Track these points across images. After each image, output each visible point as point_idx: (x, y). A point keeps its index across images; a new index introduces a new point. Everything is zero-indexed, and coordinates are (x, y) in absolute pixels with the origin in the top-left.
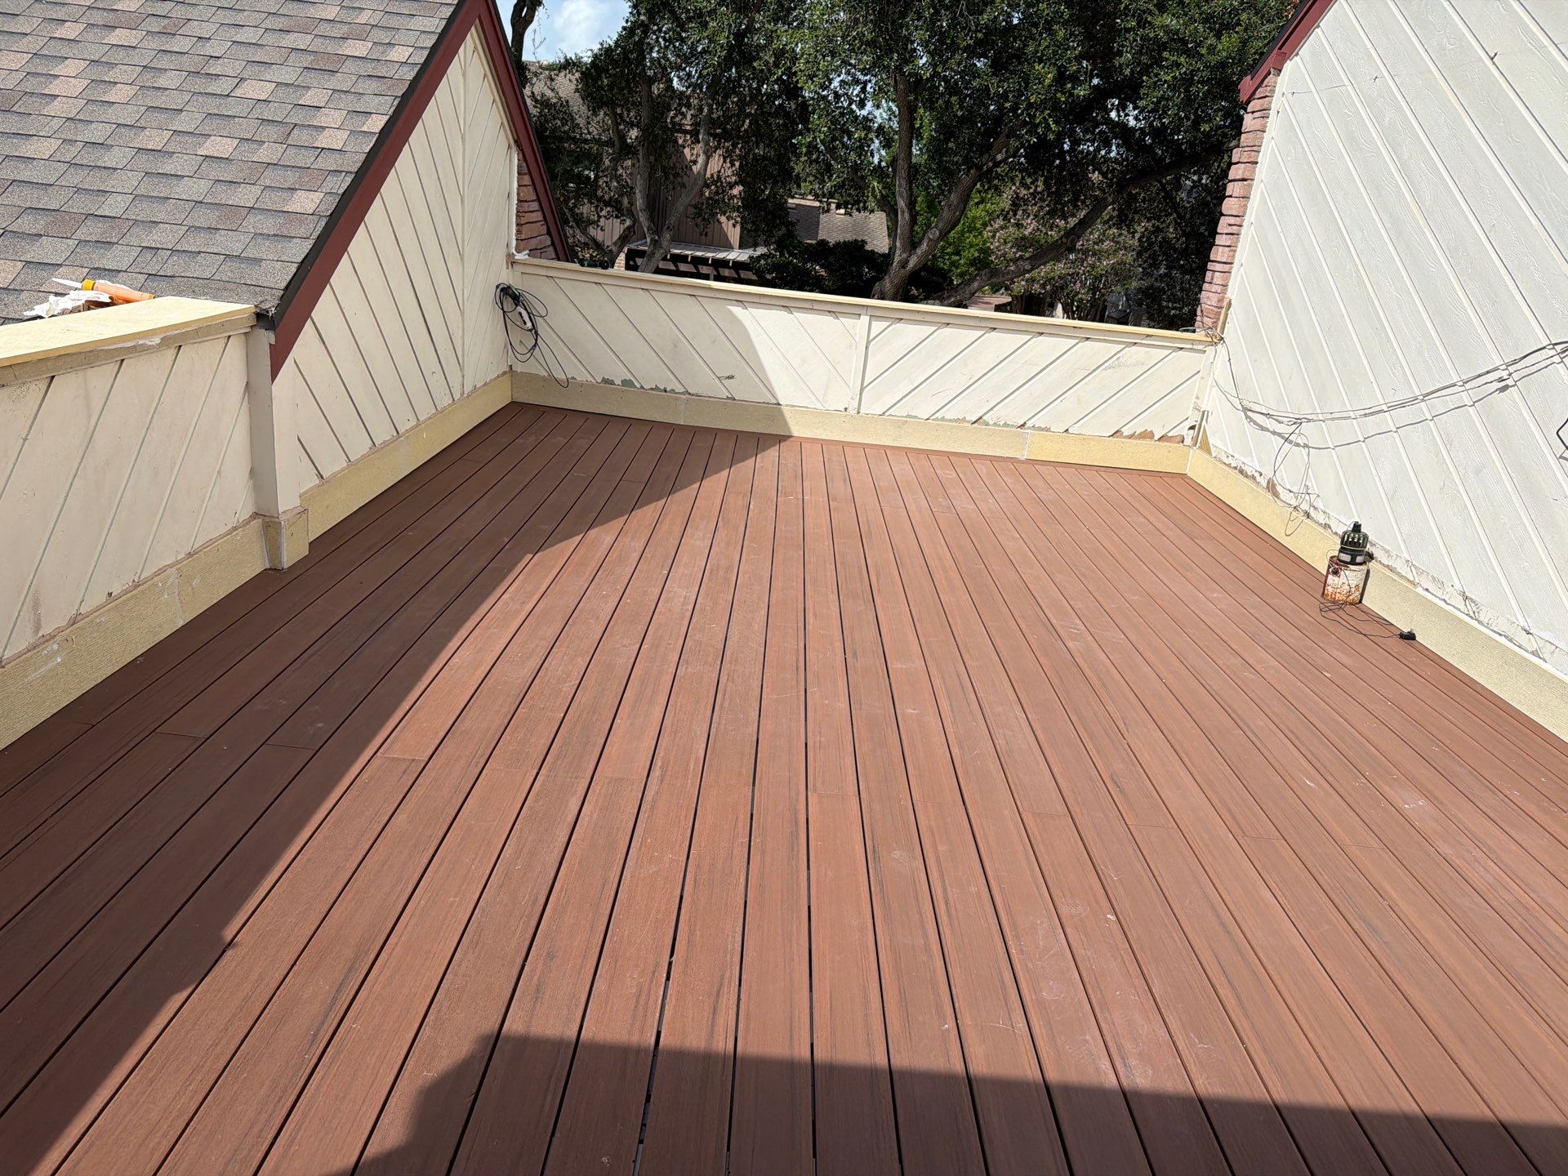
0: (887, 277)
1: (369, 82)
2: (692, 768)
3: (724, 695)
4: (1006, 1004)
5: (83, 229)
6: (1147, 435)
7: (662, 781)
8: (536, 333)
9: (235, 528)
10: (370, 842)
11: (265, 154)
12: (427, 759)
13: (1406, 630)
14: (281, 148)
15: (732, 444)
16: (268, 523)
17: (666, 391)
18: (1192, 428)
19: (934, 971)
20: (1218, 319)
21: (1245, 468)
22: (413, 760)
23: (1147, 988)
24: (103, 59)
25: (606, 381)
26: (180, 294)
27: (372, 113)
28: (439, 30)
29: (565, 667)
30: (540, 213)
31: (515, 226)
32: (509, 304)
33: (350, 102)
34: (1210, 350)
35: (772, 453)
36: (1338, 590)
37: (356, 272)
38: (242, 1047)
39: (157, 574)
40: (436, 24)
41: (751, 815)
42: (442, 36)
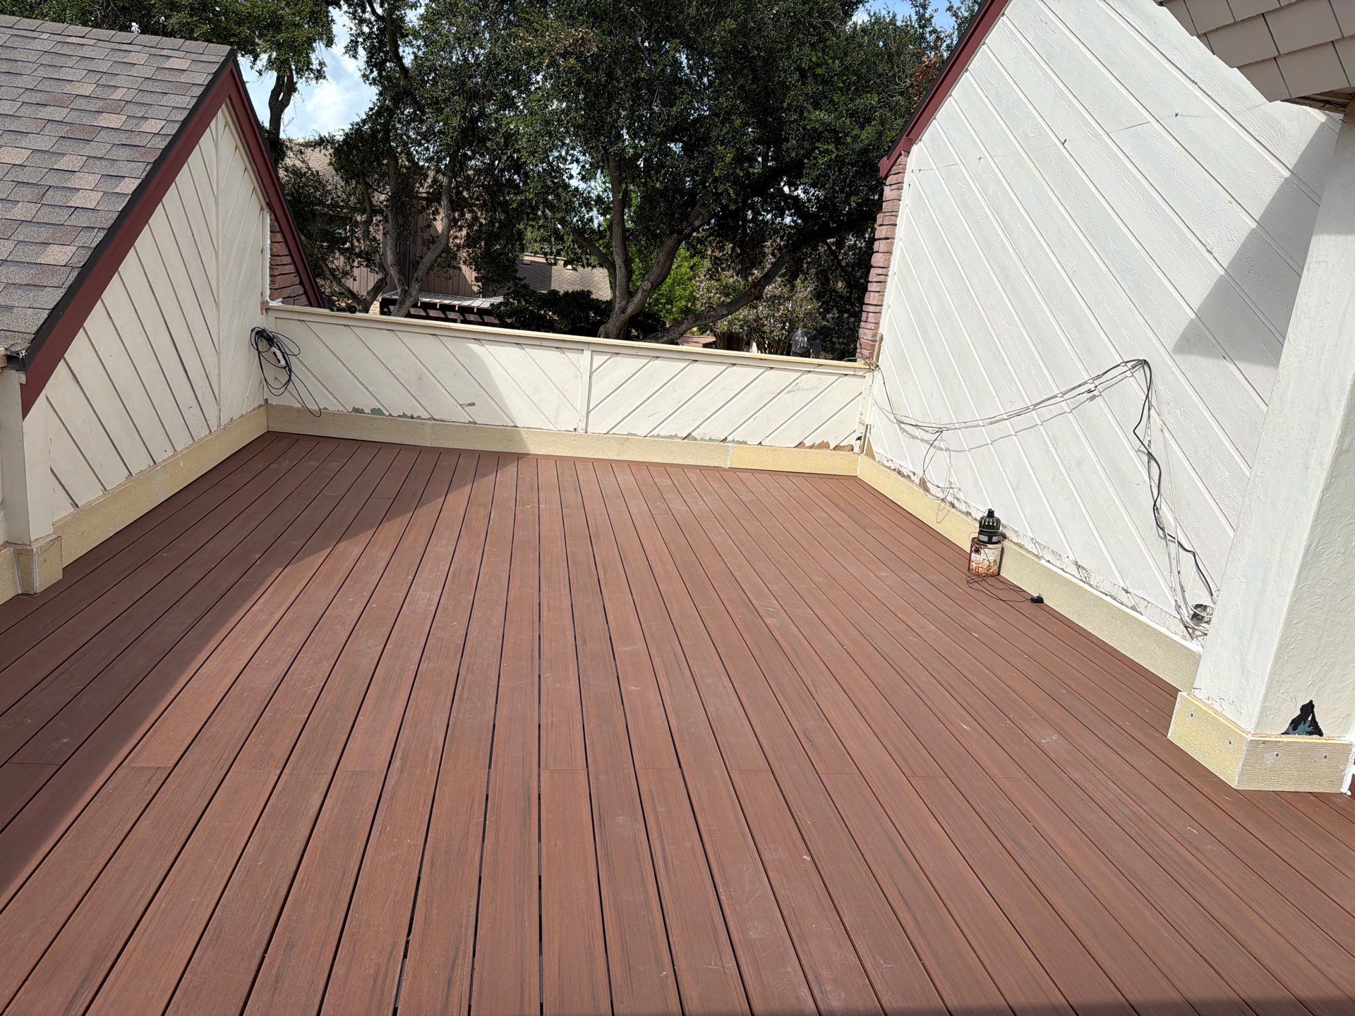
1: (122, 150)
2: (431, 756)
3: (464, 686)
4: (718, 947)
6: (824, 445)
7: (402, 771)
8: (290, 370)
11: (18, 212)
12: (172, 766)
13: (1035, 595)
14: (34, 207)
15: (475, 463)
16: (19, 551)
17: (412, 418)
18: (859, 438)
19: (654, 923)
20: (874, 350)
21: (902, 470)
22: (159, 768)
23: (838, 919)
25: (356, 410)
27: (124, 177)
28: (190, 107)
29: (311, 670)
30: (292, 266)
31: (268, 277)
32: (263, 345)
33: (102, 167)
34: (868, 375)
35: (511, 469)
36: (980, 566)
37: (110, 317)
40: (188, 101)
41: (487, 796)
42: (193, 111)
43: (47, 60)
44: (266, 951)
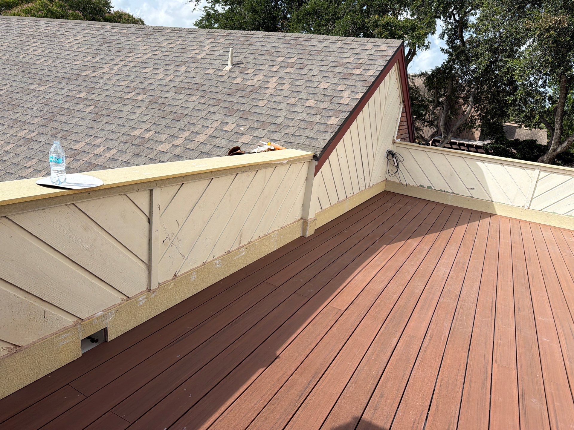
0: (545, 155)
1: (359, 82)
2: (442, 339)
3: (459, 313)
5: (270, 127)
7: (430, 342)
8: (398, 167)
9: (295, 222)
10: (324, 334)
11: (324, 106)
12: (344, 310)
14: (329, 104)
15: (470, 215)
16: (304, 222)
17: (444, 191)
22: (340, 310)
24: (283, 77)
25: (421, 186)
26: (293, 148)
27: (359, 92)
28: (385, 65)
29: (395, 288)
30: (407, 126)
31: (397, 130)
32: (390, 157)
33: (352, 89)
35: (487, 220)
37: (344, 144)
38: (278, 393)
39: (272, 232)
40: (384, 63)
41: (467, 365)
42: (386, 66)
43: (339, 50)
44: (373, 394)
